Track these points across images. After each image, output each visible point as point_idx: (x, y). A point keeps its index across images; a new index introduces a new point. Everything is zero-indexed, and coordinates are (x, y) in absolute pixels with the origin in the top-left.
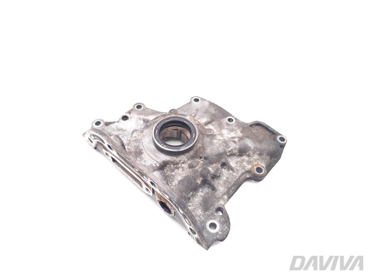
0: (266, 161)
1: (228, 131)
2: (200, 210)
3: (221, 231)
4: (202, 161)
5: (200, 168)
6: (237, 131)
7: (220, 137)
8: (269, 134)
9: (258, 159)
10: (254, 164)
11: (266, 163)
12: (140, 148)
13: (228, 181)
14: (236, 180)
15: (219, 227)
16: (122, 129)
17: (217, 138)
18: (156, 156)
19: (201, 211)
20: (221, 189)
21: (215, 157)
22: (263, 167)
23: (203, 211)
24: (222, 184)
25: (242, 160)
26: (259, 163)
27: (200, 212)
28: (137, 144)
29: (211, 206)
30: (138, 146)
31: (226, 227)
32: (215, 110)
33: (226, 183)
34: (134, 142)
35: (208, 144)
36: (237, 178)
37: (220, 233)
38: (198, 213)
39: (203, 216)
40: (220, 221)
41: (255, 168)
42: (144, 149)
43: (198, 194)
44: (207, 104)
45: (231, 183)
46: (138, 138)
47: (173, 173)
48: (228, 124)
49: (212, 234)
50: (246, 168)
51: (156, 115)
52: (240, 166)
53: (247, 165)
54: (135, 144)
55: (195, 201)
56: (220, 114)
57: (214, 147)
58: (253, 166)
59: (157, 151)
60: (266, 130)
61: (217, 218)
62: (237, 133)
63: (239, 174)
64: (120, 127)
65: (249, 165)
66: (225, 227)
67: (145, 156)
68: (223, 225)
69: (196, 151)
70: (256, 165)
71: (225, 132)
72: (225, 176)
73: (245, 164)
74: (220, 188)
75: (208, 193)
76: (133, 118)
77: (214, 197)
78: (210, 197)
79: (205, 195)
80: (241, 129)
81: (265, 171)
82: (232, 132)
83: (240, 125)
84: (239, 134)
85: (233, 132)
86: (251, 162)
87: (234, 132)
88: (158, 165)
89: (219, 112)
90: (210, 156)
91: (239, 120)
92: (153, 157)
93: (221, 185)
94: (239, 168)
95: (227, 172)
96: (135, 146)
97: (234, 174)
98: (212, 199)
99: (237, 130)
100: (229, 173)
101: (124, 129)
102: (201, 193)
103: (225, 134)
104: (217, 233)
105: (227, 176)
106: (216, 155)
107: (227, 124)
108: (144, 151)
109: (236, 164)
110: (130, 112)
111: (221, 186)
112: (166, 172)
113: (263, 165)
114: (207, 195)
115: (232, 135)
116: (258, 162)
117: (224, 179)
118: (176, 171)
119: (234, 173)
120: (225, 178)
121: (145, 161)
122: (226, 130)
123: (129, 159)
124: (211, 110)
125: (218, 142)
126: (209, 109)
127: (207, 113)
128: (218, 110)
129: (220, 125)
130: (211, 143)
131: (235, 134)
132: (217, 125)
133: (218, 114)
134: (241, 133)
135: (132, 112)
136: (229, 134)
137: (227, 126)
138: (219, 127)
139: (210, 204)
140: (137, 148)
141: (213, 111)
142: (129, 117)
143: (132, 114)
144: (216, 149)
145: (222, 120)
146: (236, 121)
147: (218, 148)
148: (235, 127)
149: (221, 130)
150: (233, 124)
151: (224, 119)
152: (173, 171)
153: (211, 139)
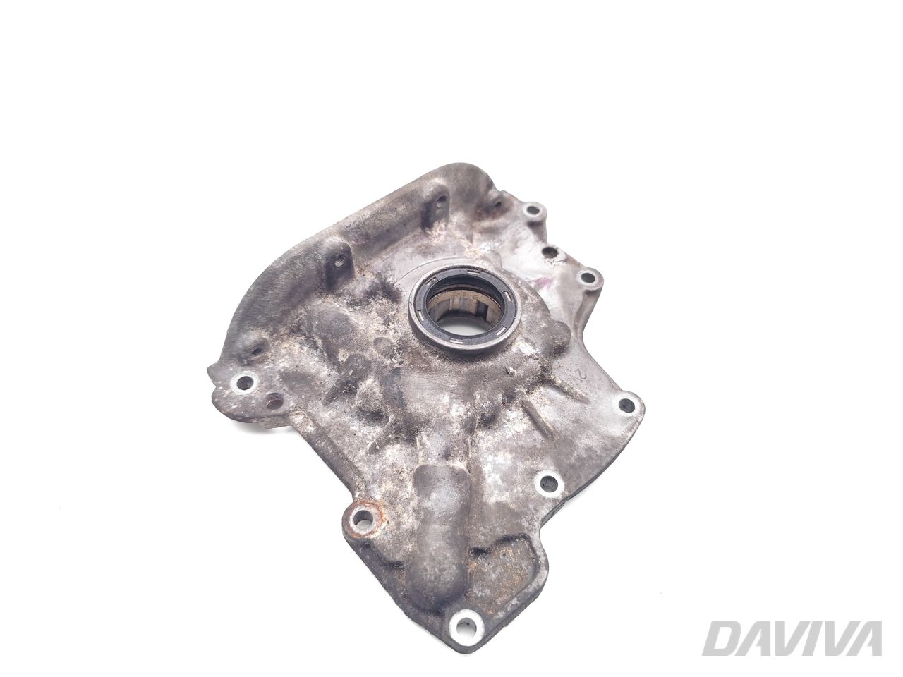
0: (389, 547)
1: (505, 469)
2: (287, 365)
3: (228, 396)
5: (372, 356)
6: (507, 494)
7: (458, 413)
9: (398, 524)
10: (383, 510)
11: (383, 546)
12: (438, 254)
13: (344, 434)
14: (346, 452)
15: (239, 394)
16: (517, 247)
17: (455, 406)
19: (284, 367)
20: (327, 415)
21: (396, 389)
22: (372, 533)
23: (282, 370)
24: (338, 419)
25: (401, 481)
26: (384, 525)
27: (282, 365)
28: (450, 250)
29: (291, 388)
31: (235, 407)
32: (590, 450)
33: (340, 428)
35: (439, 381)
36: (350, 457)
37: (227, 392)
38: (283, 360)
39: (272, 368)
40: (251, 398)
41: (373, 511)
43: (325, 367)
45: (337, 439)
47: (374, 313)
48: (533, 473)
49: (230, 378)
50: (375, 486)
51: (564, 308)
52: (382, 471)
53: (383, 489)
55: (309, 360)
56: (573, 460)
57: (426, 392)
58: (377, 507)
61: (259, 392)
62: (497, 492)
63: (360, 463)
64: (522, 244)
65: (384, 496)
66: (234, 405)
67: (419, 260)
68: (241, 401)
69: (419, 354)
70: (381, 514)
71: (504, 459)
72: (360, 431)
73: (389, 486)
74: (330, 412)
75: (323, 386)
76: (552, 266)
77: (310, 397)
78: (312, 388)
79: (320, 379)
80: (512, 506)
81: (358, 535)
82: (501, 477)
83: (531, 506)
84: (495, 495)
85: (503, 482)
86: (392, 503)
87: (500, 483)
88: (390, 280)
89: (582, 460)
90: (400, 379)
93: (337, 416)
94: (377, 467)
95: (370, 437)
96: (445, 246)
97: (362, 453)
98: (306, 392)
99: (511, 494)
100: (368, 442)
101: (516, 250)
102: (326, 372)
103: (495, 458)
104: (227, 387)
105: (359, 434)
106: (400, 393)
107: (532, 469)
109: (390, 463)
110: (568, 260)
111: (334, 415)
112: (380, 301)
113: (377, 534)
114: (318, 383)
115: (493, 475)
116: (388, 522)
117: (353, 426)
118: (381, 320)
119: (364, 453)
120: (353, 428)
121: (405, 259)
122: (509, 462)
124: (588, 437)
125: (443, 404)
126: (590, 433)
127: (575, 425)
128: (590, 457)
129: (532, 453)
130: (441, 388)
131: (496, 486)
132: (529, 442)
133: (575, 454)
134: (498, 503)
135: (569, 265)
136: (496, 467)
137: (526, 470)
138: (522, 447)
139: (297, 386)
140: (440, 248)
141: (585, 442)
142: (552, 260)
143: (565, 264)
144: (419, 396)
145: (548, 459)
146: (544, 498)
147: (422, 400)
148: (523, 492)
149: (511, 451)
150: (533, 487)
151: (552, 468)
152: (380, 314)
153: (453, 391)
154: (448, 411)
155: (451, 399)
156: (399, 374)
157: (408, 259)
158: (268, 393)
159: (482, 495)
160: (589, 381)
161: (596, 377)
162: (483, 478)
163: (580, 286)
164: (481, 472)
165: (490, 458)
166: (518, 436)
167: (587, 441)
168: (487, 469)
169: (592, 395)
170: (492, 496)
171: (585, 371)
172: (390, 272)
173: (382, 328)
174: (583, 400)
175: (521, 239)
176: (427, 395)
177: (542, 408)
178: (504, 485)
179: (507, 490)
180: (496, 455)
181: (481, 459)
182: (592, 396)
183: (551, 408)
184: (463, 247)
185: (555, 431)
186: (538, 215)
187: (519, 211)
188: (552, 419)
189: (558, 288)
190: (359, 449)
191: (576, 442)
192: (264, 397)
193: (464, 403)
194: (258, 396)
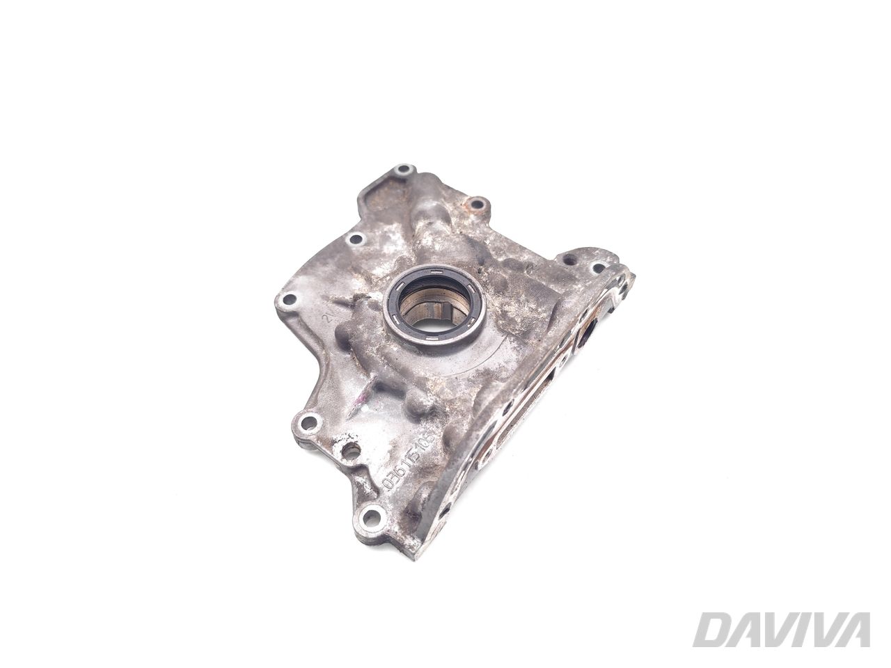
0: (457, 195)
1: (388, 243)
2: (575, 286)
3: (605, 258)
4: (486, 269)
6: (385, 230)
8: (386, 189)
9: (455, 205)
10: (466, 210)
12: (474, 375)
13: (508, 246)
15: (599, 261)
16: (390, 452)
18: (490, 344)
19: (577, 285)
20: (527, 257)
21: (477, 248)
22: (470, 198)
23: (576, 282)
24: (517, 255)
25: (460, 227)
26: (463, 203)
27: (580, 286)
28: (463, 383)
29: (563, 271)
30: (469, 380)
31: (597, 252)
32: (325, 264)
33: (513, 249)
34: (458, 390)
39: (586, 283)
40: (589, 260)
41: (473, 209)
42: (476, 369)
44: (302, 279)
46: (444, 384)
47: (519, 320)
48: (368, 244)
50: (476, 222)
52: (474, 230)
53: (470, 221)
54: (463, 387)
56: (338, 256)
58: (471, 212)
59: (476, 343)
60: (377, 192)
61: (586, 264)
62: (393, 230)
64: (385, 457)
65: (469, 218)
67: (492, 364)
68: (595, 256)
71: (388, 249)
73: (467, 223)
76: (348, 432)
77: (545, 267)
78: (547, 274)
80: (382, 224)
82: (390, 238)
83: (368, 225)
84: (394, 228)
85: (389, 236)
86: (462, 215)
87: (391, 235)
89: (332, 257)
90: (476, 256)
91: (356, 226)
92: (491, 350)
94: (478, 232)
96: (468, 386)
97: (491, 238)
98: (550, 270)
99: (383, 229)
100: (491, 244)
101: (390, 447)
103: (396, 248)
107: (368, 246)
108: (481, 368)
113: (467, 198)
115: (397, 239)
118: (510, 315)
122: (385, 248)
123: (547, 350)
124: (325, 272)
125: (439, 243)
126: (323, 275)
127: (335, 279)
128: (325, 259)
129: (370, 256)
130: (442, 254)
131: (394, 233)
132: (371, 263)
133: (336, 259)
134: (392, 224)
135: (329, 437)
136: (395, 243)
137: (373, 245)
138: (377, 258)
139: (559, 273)
140: (474, 382)
141: (329, 268)
142: (349, 441)
143: (334, 437)
144: (458, 246)
145: (357, 254)
146: (360, 231)
147: (455, 244)
148: (374, 232)
149: (384, 255)
150: (367, 236)
151: (354, 249)
152: (512, 321)
153: (434, 253)
154: (434, 240)
155: (434, 248)
156: (479, 259)
157: (503, 364)
158: (578, 265)
159: (403, 227)
160: (320, 314)
161: (313, 318)
162: (403, 236)
163: (319, 411)
164: (405, 239)
165: (399, 248)
166: (379, 265)
167: (326, 269)
168: (401, 241)
169: (319, 303)
170: (396, 227)
171: (323, 322)
172: (516, 346)
173: (506, 308)
174: (326, 298)
175: (386, 465)
176: (453, 248)
177: (361, 287)
178: (387, 235)
179: (386, 232)
180: (396, 250)
181: (406, 246)
182: (319, 301)
183: (354, 288)
184: (449, 388)
185: (350, 272)
186: (365, 511)
187: (390, 513)
188: (353, 280)
189: (344, 404)
190: (494, 240)
191: (334, 268)
192: (580, 262)
193: (423, 247)
194: (584, 262)
